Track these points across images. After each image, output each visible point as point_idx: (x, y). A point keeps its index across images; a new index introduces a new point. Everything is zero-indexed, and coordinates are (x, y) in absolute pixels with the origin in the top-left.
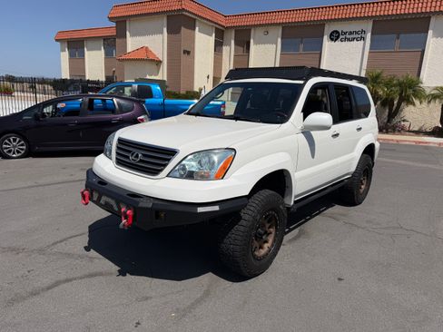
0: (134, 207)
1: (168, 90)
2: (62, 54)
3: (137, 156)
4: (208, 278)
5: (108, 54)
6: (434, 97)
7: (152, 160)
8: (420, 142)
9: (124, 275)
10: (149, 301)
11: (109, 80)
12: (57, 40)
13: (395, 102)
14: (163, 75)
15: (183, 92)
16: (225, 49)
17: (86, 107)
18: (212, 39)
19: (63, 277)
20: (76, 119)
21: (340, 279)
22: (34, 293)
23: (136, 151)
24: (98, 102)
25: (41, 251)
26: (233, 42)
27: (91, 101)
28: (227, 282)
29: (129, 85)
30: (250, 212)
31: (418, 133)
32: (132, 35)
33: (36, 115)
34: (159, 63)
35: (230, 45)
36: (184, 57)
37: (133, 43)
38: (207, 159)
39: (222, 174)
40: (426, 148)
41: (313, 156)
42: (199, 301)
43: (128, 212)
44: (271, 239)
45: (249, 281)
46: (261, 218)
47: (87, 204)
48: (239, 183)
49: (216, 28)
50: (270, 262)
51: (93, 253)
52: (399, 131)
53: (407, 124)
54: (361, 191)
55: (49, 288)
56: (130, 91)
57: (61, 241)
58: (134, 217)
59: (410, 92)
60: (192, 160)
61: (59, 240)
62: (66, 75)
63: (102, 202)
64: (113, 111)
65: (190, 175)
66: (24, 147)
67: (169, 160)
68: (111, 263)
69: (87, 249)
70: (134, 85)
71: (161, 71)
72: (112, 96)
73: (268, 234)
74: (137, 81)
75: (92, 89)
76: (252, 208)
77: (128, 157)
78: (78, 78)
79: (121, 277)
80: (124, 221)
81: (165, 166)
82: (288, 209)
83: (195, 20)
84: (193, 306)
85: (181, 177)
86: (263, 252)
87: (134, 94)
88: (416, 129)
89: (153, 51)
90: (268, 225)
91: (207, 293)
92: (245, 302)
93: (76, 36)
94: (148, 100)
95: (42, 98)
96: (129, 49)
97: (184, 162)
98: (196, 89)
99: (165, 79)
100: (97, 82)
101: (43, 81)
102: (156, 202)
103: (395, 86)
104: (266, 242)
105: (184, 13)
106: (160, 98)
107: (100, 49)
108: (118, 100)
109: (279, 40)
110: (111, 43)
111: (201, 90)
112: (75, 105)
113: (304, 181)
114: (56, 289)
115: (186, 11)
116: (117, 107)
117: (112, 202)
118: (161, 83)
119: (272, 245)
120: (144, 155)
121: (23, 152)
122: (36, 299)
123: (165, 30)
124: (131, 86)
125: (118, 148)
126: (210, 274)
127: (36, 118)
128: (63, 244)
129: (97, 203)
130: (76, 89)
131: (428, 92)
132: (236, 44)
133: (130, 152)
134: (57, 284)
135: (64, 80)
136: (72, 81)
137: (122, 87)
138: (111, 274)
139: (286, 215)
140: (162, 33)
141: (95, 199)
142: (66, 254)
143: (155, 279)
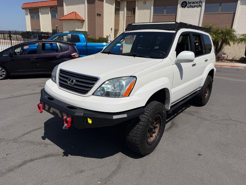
0: (72, 116)
1: (88, 37)
2: (26, 16)
3: (72, 81)
4: (119, 156)
5: (53, 17)
6: (242, 40)
7: (83, 84)
8: (233, 66)
9: (67, 155)
10: (83, 174)
11: (55, 32)
12: (23, 8)
13: (220, 43)
14: (85, 28)
15: (97, 38)
16: (121, 13)
17: (41, 48)
18: (113, 7)
19: (28, 158)
20: (35, 56)
21: (199, 155)
22: (10, 170)
23: (72, 78)
24: (48, 45)
25: (15, 140)
26: (125, 8)
27: (44, 45)
28: (131, 158)
29: (66, 35)
30: (145, 116)
31: (232, 61)
32: (67, 5)
33: (10, 54)
34: (83, 21)
35: (124, 10)
36: (97, 18)
37: (67, 10)
38: (118, 83)
39: (128, 93)
40: (238, 70)
41: (182, 79)
42: (114, 173)
43: (68, 119)
44: (157, 131)
45: (144, 158)
46: (152, 119)
47: (41, 112)
48: (139, 99)
49: (116, 0)
50: (156, 145)
51: (47, 141)
52: (221, 60)
53: (226, 56)
54: (206, 97)
55: (20, 166)
56: (67, 38)
57: (27, 133)
58: (72, 122)
59: (227, 37)
60: (108, 84)
61: (26, 132)
62: (29, 29)
63: (51, 111)
64: (57, 50)
65: (108, 94)
66: (5, 73)
67: (93, 84)
68: (58, 147)
69: (44, 138)
70: (69, 35)
71: (84, 26)
72: (56, 41)
73: (155, 128)
74: (70, 32)
75: (44, 37)
76: (147, 114)
77: (67, 82)
78: (36, 31)
79: (65, 157)
80: (66, 125)
81: (91, 88)
82: (167, 112)
84: (110, 176)
85: (102, 95)
86: (152, 139)
87: (69, 39)
88: (231, 59)
89: (79, 14)
90: (155, 123)
91: (119, 167)
92: (143, 172)
93: (34, 5)
94: (77, 44)
95: (15, 43)
96: (65, 13)
97: (103, 86)
98: (105, 37)
99: (87, 30)
100: (47, 33)
101: (16, 33)
102: (86, 112)
103: (219, 33)
104: (154, 133)
106: (84, 42)
107: (49, 14)
108: (59, 44)
109: (152, 7)
110: (55, 10)
111: (108, 37)
112: (34, 47)
113: (176, 94)
114: (24, 167)
116: (59, 48)
117: (58, 112)
118: (84, 33)
119: (158, 135)
120: (77, 81)
121: (4, 76)
122: (11, 174)
123: (86, 1)
124: (67, 35)
125: (60, 76)
126: (120, 154)
127: (11, 55)
128: (28, 135)
129: (48, 111)
130: (35, 37)
131: (238, 37)
132: (127, 10)
133: (67, 78)
134: (25, 163)
135: (28, 33)
136: (33, 33)
137: (62, 36)
138: (59, 155)
139: (166, 116)
140: (84, 3)
141: (47, 109)
142: (30, 142)
143: (86, 158)
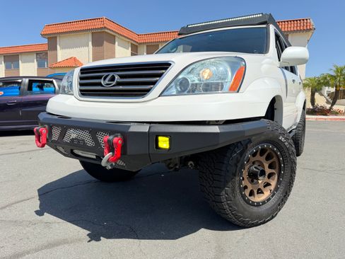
3: (113, 79)
5: (40, 66)
17: (26, 87)
18: (128, 52)
20: (15, 99)
32: (62, 48)
37: (62, 54)
49: (132, 44)
51: (47, 217)
58: (123, 146)
67: (160, 75)
69: (39, 213)
79: (93, 242)
80: (108, 155)
83: (115, 36)
89: (80, 60)
93: (12, 51)
96: (60, 59)
105: (106, 31)
107: (34, 62)
110: (43, 57)
115: (108, 29)
116: (57, 87)
120: (121, 77)
123: (90, 43)
133: (100, 77)
138: (80, 240)
140: (88, 46)
142: (11, 221)
143: (143, 241)
